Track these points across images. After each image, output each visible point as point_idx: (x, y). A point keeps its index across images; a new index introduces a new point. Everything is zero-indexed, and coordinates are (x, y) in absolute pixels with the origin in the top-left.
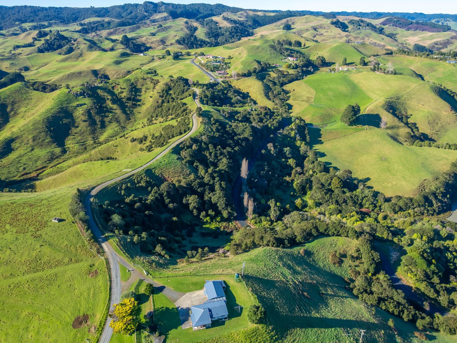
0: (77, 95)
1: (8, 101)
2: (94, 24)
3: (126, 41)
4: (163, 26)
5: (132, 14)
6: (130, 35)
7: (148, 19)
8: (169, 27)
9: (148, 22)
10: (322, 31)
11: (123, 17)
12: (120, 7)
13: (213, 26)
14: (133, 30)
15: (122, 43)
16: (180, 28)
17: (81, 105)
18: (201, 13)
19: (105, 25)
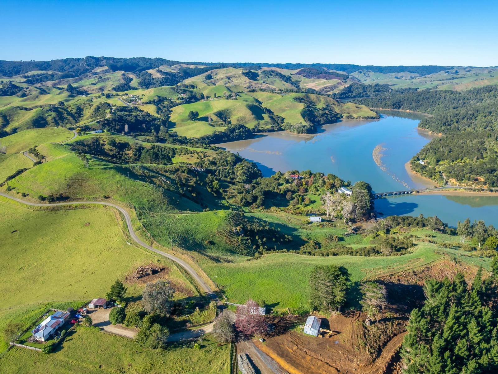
0: (47, 111)
1: (7, 115)
2: (38, 76)
3: (71, 89)
4: (103, 78)
5: (75, 68)
6: (74, 85)
7: (90, 72)
8: (108, 79)
9: (90, 74)
10: (234, 80)
11: (65, 71)
12: (62, 61)
13: (147, 77)
14: (76, 81)
15: (67, 90)
16: (117, 79)
17: (50, 115)
18: (140, 66)
19: (49, 78)
